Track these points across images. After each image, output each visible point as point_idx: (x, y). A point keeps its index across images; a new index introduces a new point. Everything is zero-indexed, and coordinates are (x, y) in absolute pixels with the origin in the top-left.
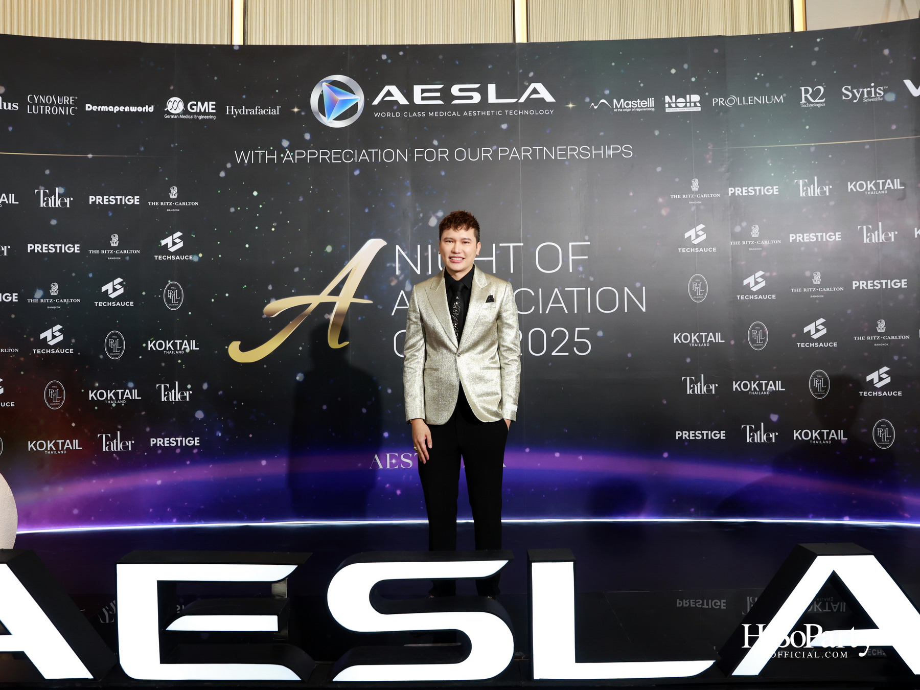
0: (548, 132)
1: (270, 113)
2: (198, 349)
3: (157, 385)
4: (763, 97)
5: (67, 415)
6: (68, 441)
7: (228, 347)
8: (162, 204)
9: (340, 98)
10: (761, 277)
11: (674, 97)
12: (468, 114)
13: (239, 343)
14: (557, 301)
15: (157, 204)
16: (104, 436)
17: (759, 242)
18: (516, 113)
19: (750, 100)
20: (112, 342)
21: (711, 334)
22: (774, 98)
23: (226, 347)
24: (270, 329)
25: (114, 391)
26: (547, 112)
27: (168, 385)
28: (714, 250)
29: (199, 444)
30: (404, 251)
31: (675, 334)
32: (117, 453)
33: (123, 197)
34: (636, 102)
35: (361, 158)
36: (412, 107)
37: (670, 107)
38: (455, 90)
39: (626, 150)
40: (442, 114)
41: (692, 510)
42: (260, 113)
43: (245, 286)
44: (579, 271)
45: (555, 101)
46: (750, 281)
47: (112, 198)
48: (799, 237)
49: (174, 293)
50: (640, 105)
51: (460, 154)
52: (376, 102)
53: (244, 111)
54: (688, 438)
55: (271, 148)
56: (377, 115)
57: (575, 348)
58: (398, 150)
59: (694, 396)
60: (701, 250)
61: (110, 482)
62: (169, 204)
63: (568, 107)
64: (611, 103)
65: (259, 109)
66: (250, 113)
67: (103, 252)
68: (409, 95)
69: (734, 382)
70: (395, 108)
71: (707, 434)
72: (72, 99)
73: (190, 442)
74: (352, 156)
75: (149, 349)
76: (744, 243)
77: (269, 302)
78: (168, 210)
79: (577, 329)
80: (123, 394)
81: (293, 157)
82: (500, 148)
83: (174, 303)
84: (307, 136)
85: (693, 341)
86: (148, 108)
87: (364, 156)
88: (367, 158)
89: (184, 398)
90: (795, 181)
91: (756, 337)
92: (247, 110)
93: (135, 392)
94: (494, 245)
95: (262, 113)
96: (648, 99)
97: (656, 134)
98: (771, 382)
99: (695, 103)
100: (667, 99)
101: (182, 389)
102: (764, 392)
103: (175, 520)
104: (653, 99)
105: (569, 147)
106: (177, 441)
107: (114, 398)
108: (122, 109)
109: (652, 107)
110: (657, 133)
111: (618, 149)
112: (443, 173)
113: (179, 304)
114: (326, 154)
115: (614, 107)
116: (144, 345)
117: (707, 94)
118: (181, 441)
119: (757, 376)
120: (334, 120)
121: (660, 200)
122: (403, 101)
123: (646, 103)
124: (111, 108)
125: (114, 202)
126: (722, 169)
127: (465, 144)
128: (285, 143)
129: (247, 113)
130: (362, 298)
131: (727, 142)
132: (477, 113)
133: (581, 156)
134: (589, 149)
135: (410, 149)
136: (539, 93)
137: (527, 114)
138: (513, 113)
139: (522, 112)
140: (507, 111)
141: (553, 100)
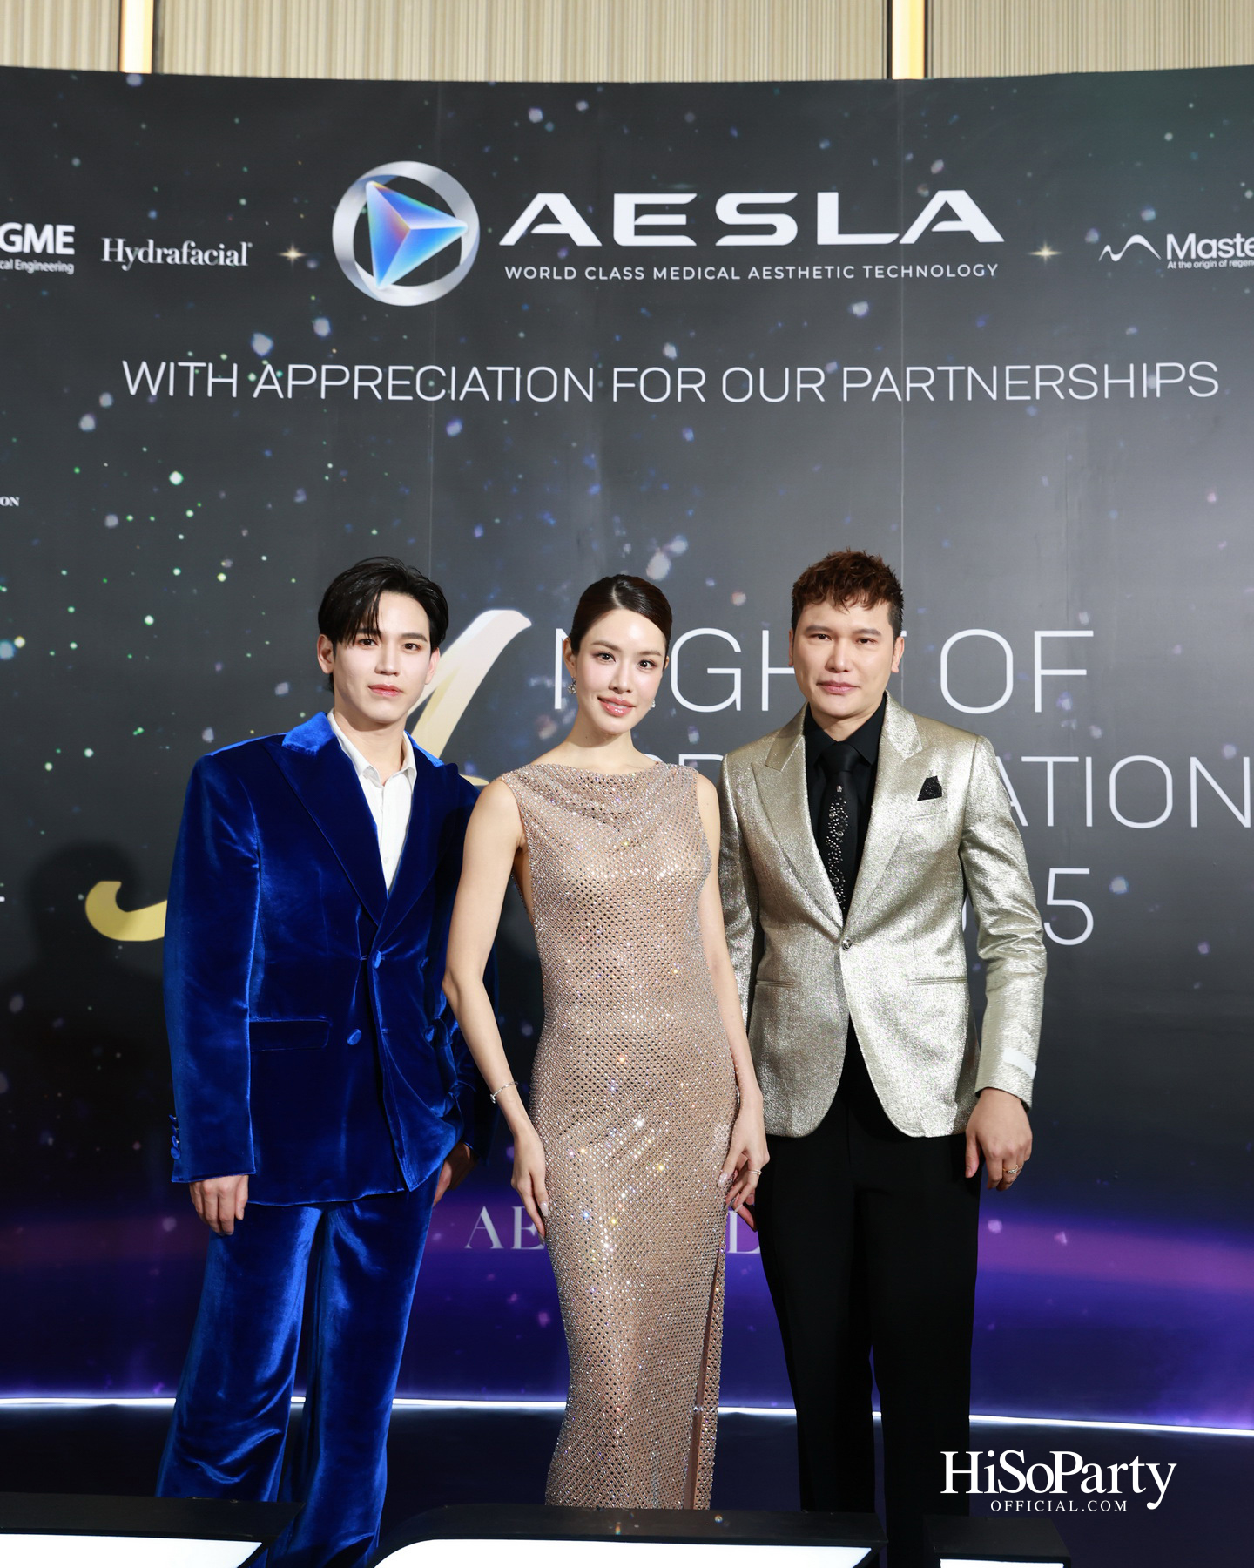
0: (980, 324)
2: (4, 899)
7: (86, 896)
9: (413, 225)
12: (761, 273)
13: (117, 885)
18: (893, 272)
23: (81, 897)
26: (979, 270)
34: (1231, 242)
35: (466, 389)
36: (610, 253)
38: (727, 208)
39: (1201, 376)
40: (689, 273)
42: (196, 260)
43: (140, 730)
44: (1061, 709)
45: (1001, 240)
50: (1242, 251)
51: (737, 385)
52: (511, 238)
53: (153, 253)
55: (224, 357)
56: (512, 273)
58: (568, 371)
63: (1038, 257)
64: (1160, 245)
65: (193, 249)
66: (169, 260)
68: (601, 220)
70: (563, 254)
74: (443, 383)
79: (1053, 872)
81: (283, 382)
82: (846, 370)
84: (322, 327)
87: (475, 383)
88: (483, 389)
92: (160, 251)
95: (200, 261)
105: (1038, 368)
111: (1175, 373)
112: (689, 436)
114: (371, 376)
115: (1169, 256)
120: (394, 284)
122: (585, 236)
127: (752, 356)
128: (262, 344)
129: (159, 260)
132: (786, 272)
133: (1071, 391)
134: (1095, 372)
135: (600, 366)
136: (958, 219)
137: (925, 274)
138: (885, 273)
139: (910, 271)
140: (867, 268)
141: (998, 238)
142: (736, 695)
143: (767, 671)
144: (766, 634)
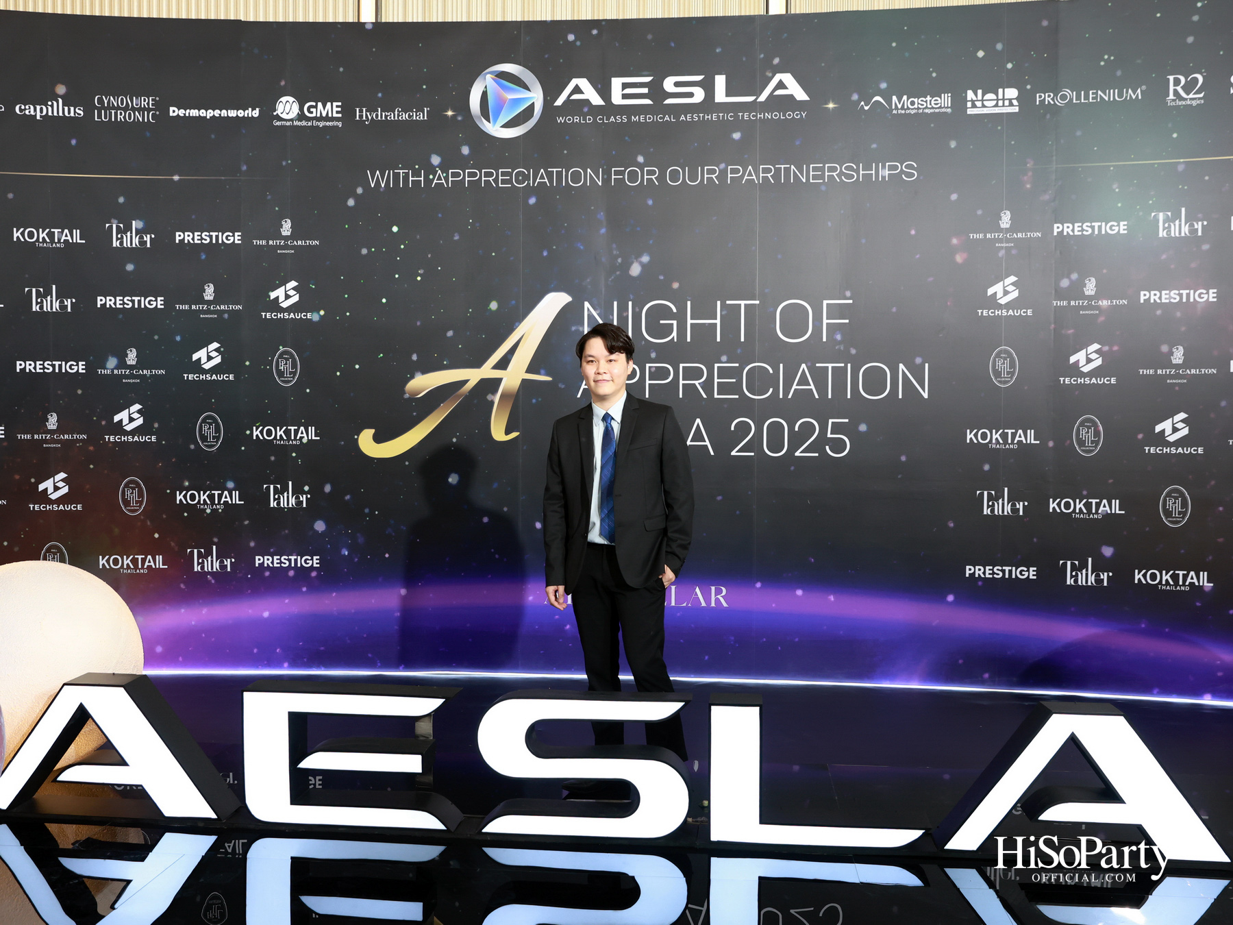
0: (798, 143)
1: (414, 118)
2: (319, 438)
3: (265, 486)
4: (1112, 91)
5: (149, 523)
6: (149, 557)
7: (358, 436)
8: (271, 242)
9: (510, 96)
10: (1096, 352)
11: (980, 92)
12: (686, 118)
13: (373, 431)
14: (804, 381)
15: (264, 242)
16: (196, 551)
17: (1095, 303)
18: (753, 116)
19: (1091, 96)
20: (205, 428)
21: (1020, 431)
22: (1127, 92)
23: (356, 437)
24: (414, 414)
25: (208, 492)
26: (797, 115)
27: (279, 486)
28: (1029, 312)
29: (318, 565)
30: (595, 309)
31: (968, 431)
32: (212, 574)
33: (220, 234)
34: (925, 100)
35: (538, 180)
36: (609, 108)
37: (974, 106)
38: (669, 84)
39: (909, 170)
40: (650, 118)
41: (986, 675)
42: (402, 118)
43: (382, 355)
44: (836, 340)
45: (809, 99)
46: (1079, 357)
47: (206, 235)
48: (1154, 296)
49: (286, 363)
50: (930, 104)
51: (675, 176)
52: (559, 102)
53: (380, 115)
54: (983, 576)
55: (417, 167)
56: (560, 120)
57: (827, 447)
58: (589, 170)
59: (993, 517)
60: (1011, 312)
61: (204, 612)
62: (280, 243)
63: (827, 108)
64: (889, 102)
65: (400, 112)
66: (388, 118)
67: (193, 307)
68: (605, 92)
69: (1051, 500)
70: (586, 110)
71: (1010, 571)
72: (152, 100)
73: (308, 562)
74: (527, 177)
75: (255, 438)
76: (1072, 303)
77: (412, 377)
78: (279, 251)
79: (831, 421)
80: (220, 496)
81: (446, 179)
82: (729, 167)
83: (287, 377)
84: (465, 150)
85: (994, 441)
86: (252, 111)
87: (542, 177)
88: (546, 180)
89: (299, 503)
90: (1153, 214)
91: (1085, 437)
92: (384, 114)
93: (236, 494)
94: (719, 303)
95: (404, 118)
96: (943, 95)
97: (953, 146)
98: (1105, 501)
99: (1010, 100)
100: (970, 95)
101: (298, 491)
102: (1093, 514)
103: (286, 665)
104: (950, 95)
105: (827, 165)
106: (290, 560)
107: (209, 502)
108: (217, 113)
109: (948, 107)
110: (953, 144)
111: (896, 168)
112: (650, 202)
113: (293, 377)
114: (490, 175)
115: (893, 107)
116: (248, 432)
117: (1029, 87)
118: (296, 560)
119: (1085, 493)
120: (501, 127)
121: (955, 241)
122: (597, 100)
123: (939, 101)
124: (203, 113)
125: (208, 240)
126: (1046, 197)
127: (682, 161)
128: (436, 160)
129: (384, 118)
130: (538, 373)
131: (1054, 158)
132: (699, 117)
133: (843, 177)
134: (855, 167)
135: (605, 167)
136: (786, 88)
137: (770, 117)
138: (749, 117)
139: (762, 116)
140: (740, 114)
141: (807, 98)
142: (674, 334)
143: (690, 321)
144: (689, 303)
